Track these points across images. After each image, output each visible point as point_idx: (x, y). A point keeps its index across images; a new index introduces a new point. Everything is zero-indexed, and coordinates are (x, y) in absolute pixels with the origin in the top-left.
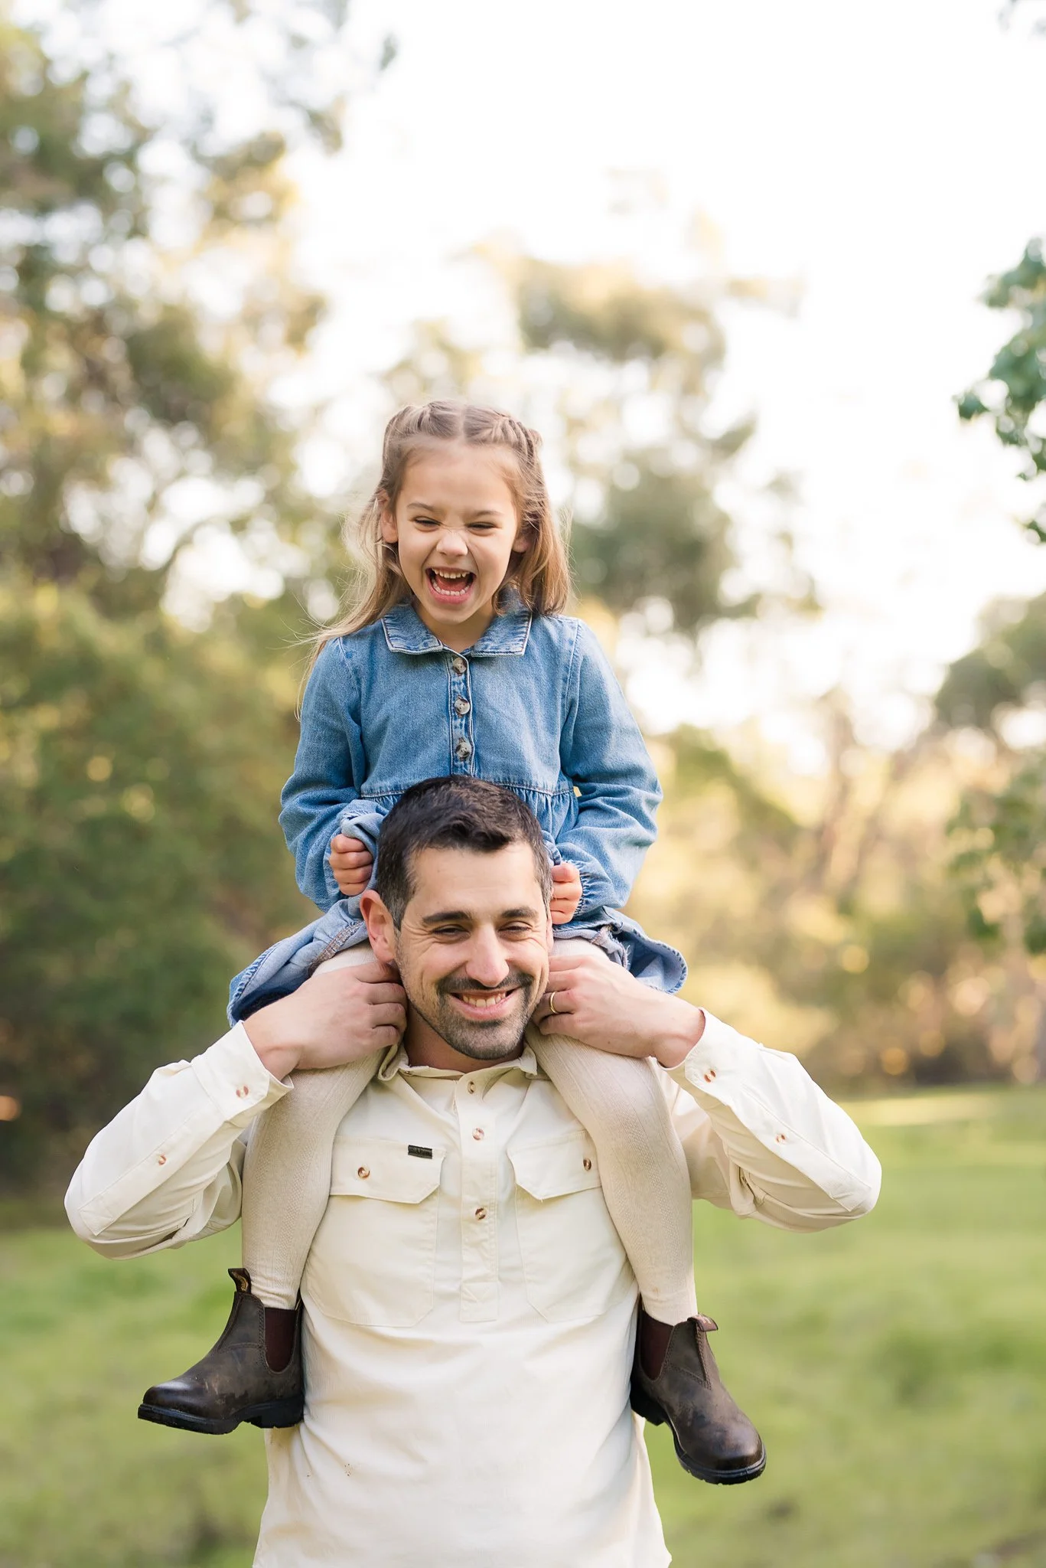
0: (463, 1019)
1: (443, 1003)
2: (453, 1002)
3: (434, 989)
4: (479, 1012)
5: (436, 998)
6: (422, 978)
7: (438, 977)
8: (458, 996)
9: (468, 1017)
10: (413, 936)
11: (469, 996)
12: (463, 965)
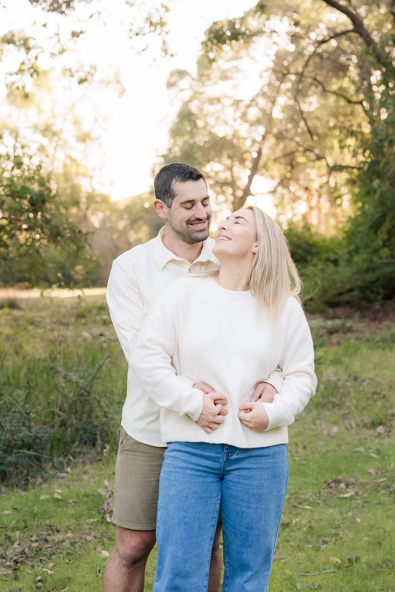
0: (195, 230)
1: (188, 227)
2: (190, 226)
3: (185, 224)
4: (199, 227)
5: (186, 226)
6: (181, 221)
7: (187, 220)
8: (192, 224)
9: (196, 229)
10: (176, 209)
11: (195, 224)
12: (194, 215)
